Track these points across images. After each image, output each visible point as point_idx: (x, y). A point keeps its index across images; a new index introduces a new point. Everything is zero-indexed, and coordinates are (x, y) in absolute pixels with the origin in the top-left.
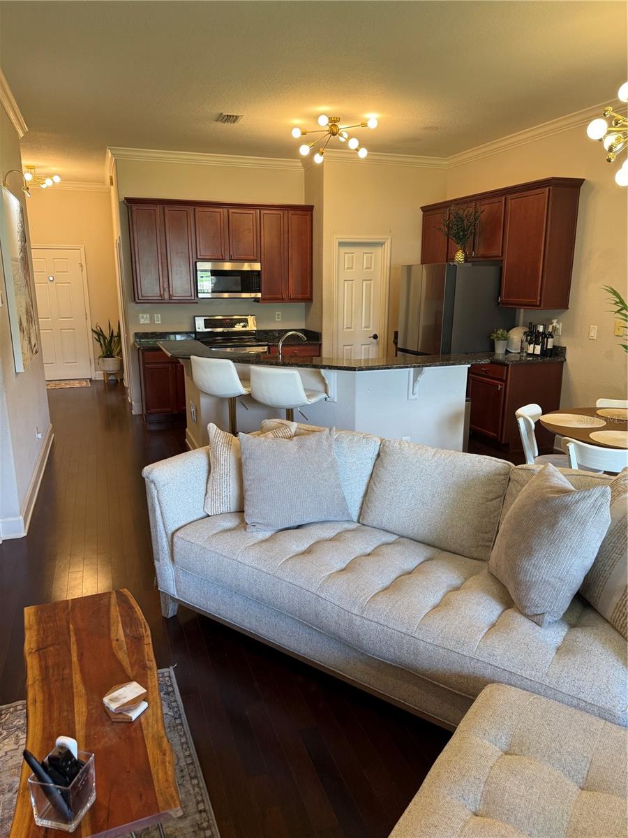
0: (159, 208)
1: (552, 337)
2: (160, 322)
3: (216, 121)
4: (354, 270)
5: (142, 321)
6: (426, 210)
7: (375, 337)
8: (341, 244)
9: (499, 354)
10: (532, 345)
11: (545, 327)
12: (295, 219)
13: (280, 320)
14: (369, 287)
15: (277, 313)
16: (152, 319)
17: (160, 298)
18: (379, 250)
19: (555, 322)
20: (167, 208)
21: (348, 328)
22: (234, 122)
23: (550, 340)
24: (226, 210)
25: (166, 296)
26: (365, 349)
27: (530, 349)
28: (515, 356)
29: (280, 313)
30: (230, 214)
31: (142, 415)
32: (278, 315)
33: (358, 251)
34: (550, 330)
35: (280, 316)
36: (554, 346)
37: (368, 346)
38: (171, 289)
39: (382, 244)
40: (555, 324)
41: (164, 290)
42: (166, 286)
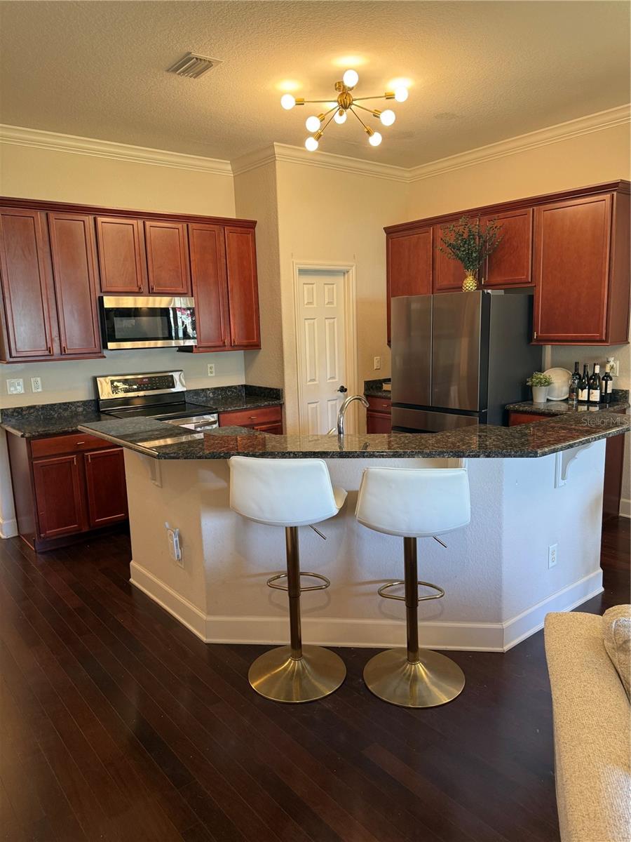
0: (40, 216)
1: (611, 380)
2: (40, 390)
3: (168, 71)
4: (315, 306)
5: (12, 390)
6: (390, 231)
7: (343, 390)
8: (302, 272)
9: (540, 403)
10: (586, 391)
11: (603, 367)
12: (232, 238)
13: (214, 374)
14: (332, 327)
15: (209, 366)
16: (27, 386)
17: (47, 353)
18: (340, 280)
19: (611, 359)
20: (52, 215)
21: (311, 380)
22: (197, 75)
23: (609, 382)
24: (140, 223)
25: (56, 350)
26: (332, 405)
27: (583, 395)
28: (558, 405)
29: (213, 365)
30: (147, 227)
31: (19, 536)
32: (211, 368)
33: (319, 281)
34: (608, 370)
35: (213, 370)
36: (613, 390)
37: (334, 402)
38: (63, 338)
39: (344, 273)
40: (612, 363)
41: (52, 340)
42: (55, 333)
